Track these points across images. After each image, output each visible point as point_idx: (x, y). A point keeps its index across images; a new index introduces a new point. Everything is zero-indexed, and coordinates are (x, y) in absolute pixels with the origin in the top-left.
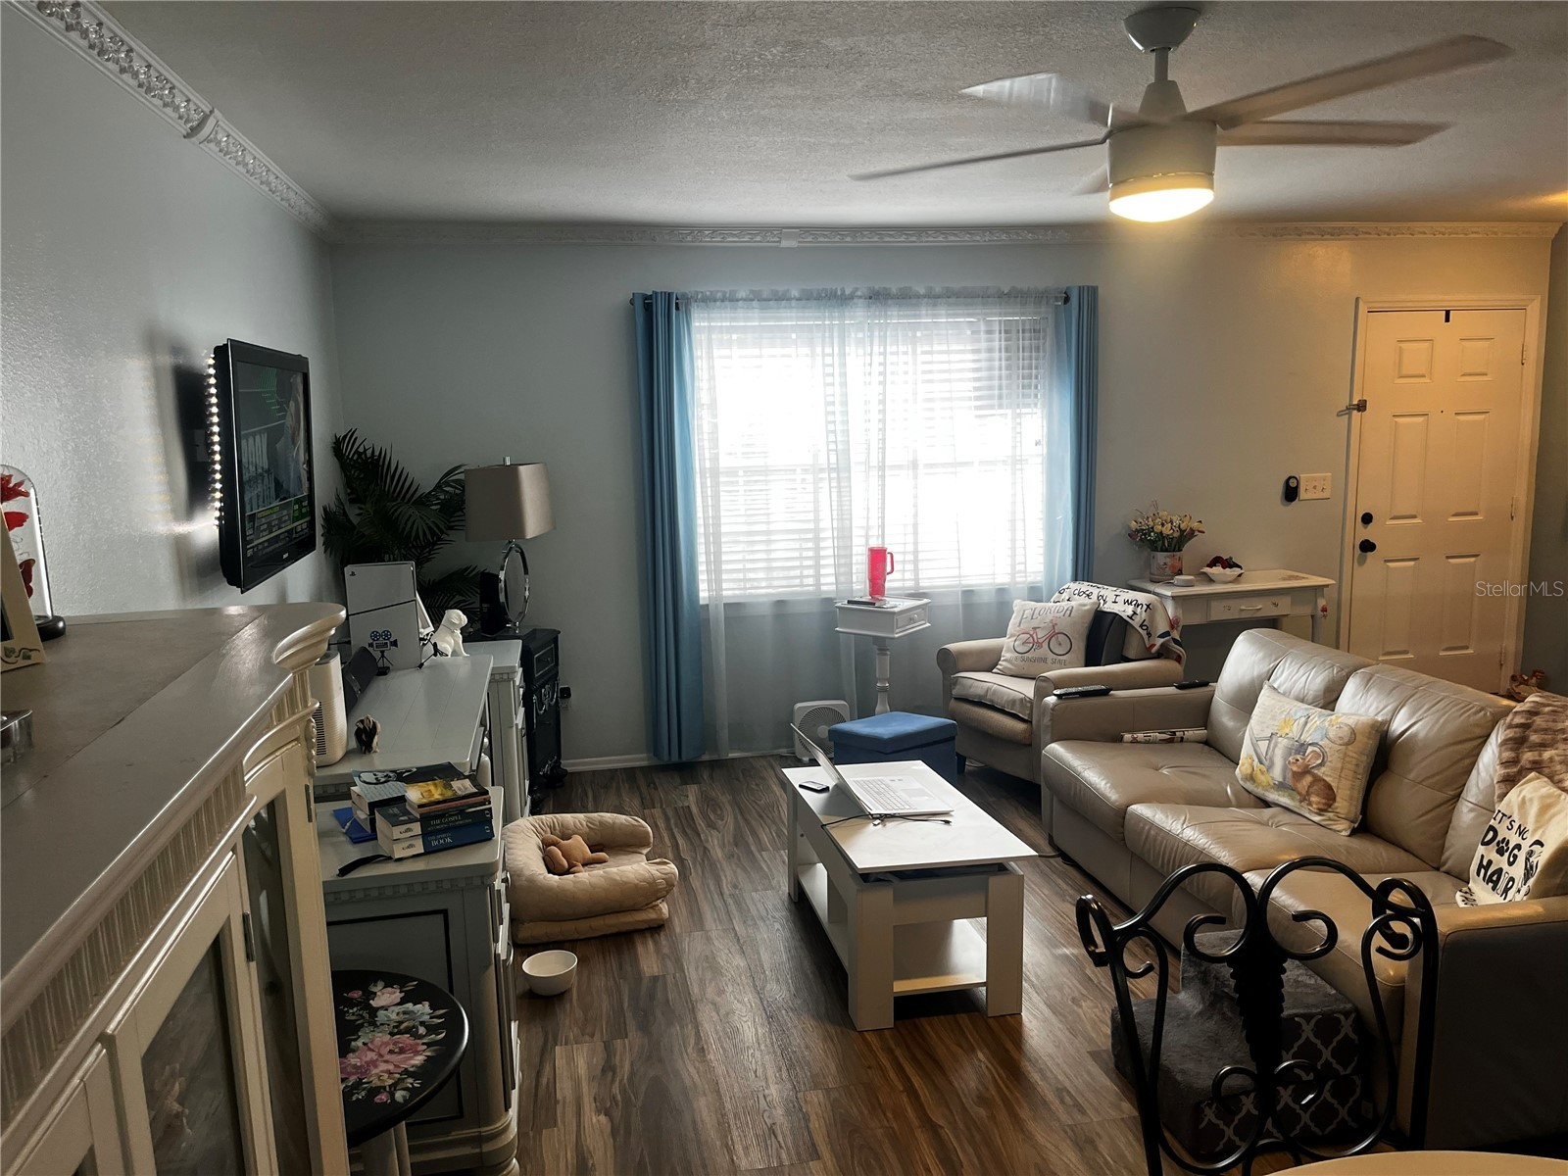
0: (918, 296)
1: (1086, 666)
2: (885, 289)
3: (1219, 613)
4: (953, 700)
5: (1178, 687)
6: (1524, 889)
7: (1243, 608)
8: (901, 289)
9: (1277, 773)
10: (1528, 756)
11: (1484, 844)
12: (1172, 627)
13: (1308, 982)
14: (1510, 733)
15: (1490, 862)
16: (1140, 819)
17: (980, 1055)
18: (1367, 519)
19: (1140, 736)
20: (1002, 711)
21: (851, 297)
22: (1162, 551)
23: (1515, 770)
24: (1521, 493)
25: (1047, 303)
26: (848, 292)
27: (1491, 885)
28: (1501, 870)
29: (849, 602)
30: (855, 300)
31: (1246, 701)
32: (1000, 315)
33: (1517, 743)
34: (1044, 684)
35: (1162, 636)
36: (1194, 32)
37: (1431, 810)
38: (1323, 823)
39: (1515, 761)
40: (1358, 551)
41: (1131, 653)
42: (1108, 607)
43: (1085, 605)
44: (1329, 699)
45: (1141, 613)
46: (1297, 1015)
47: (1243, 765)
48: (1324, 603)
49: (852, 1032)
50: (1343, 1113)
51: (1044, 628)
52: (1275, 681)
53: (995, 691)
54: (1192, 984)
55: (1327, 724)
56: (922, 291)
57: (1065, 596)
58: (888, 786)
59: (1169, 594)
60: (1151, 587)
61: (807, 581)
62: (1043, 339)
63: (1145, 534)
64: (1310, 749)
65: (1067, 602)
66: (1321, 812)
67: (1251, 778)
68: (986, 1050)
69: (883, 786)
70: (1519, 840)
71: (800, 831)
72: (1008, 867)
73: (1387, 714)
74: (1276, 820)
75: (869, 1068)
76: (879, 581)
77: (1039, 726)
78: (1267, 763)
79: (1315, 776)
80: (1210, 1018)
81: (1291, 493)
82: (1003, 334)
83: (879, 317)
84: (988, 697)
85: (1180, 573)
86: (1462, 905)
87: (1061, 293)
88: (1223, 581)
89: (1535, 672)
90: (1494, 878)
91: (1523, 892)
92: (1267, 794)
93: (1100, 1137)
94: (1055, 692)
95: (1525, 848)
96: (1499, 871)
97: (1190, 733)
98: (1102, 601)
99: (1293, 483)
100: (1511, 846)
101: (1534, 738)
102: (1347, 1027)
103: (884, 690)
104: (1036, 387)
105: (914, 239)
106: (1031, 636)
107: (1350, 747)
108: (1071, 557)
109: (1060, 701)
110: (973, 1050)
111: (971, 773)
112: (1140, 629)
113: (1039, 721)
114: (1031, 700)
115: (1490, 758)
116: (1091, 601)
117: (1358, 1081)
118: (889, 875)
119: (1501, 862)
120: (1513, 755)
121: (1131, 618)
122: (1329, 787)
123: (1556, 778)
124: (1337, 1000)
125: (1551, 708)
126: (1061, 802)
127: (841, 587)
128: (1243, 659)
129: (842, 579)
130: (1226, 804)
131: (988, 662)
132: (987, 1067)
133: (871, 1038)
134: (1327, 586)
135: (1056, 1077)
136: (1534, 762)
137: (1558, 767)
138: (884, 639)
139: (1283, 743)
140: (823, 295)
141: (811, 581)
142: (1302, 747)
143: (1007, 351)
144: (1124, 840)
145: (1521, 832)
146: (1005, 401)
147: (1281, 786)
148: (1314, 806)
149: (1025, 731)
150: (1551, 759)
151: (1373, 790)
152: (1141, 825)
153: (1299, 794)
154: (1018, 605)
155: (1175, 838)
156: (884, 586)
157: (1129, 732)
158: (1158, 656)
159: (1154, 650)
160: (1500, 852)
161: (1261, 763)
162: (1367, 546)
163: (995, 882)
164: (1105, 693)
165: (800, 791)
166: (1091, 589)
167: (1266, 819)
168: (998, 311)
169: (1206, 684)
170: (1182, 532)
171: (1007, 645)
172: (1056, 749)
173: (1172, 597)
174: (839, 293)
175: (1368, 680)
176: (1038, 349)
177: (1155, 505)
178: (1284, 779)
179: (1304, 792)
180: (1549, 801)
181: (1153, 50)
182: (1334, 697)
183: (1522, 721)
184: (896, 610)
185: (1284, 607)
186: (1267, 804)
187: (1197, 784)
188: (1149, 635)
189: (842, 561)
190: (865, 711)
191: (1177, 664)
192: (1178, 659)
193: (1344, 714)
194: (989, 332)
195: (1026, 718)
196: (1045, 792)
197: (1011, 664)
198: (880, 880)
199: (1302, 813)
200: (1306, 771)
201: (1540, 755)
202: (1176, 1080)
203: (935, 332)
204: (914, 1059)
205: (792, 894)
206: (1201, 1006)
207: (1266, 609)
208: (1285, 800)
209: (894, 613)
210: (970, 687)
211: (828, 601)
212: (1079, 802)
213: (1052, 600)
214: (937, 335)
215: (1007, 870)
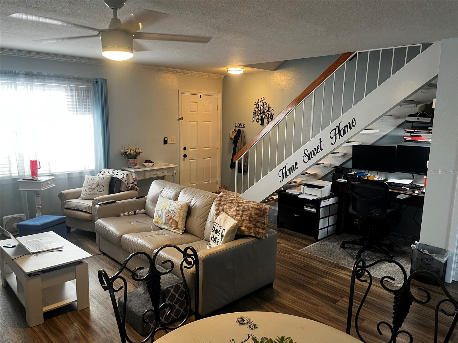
0: (44, 76)
1: (109, 194)
2: (32, 72)
3: (148, 176)
4: (65, 209)
5: (136, 198)
6: (221, 242)
7: (154, 174)
8: (37, 73)
9: (164, 220)
10: (221, 208)
11: (213, 231)
12: (134, 181)
13: (172, 277)
14: (217, 202)
15: (214, 236)
16: (126, 239)
17: (75, 324)
18: (185, 149)
19: (126, 214)
20: (82, 211)
21: (18, 74)
22: (131, 159)
23: (218, 211)
24: (219, 142)
25: (91, 82)
26: (17, 72)
27: (214, 242)
28: (216, 237)
29: (23, 179)
30: (20, 75)
31: (155, 201)
32: (75, 85)
33: (219, 205)
34: (95, 201)
35: (131, 184)
36: (125, 5)
37: (200, 225)
38: (175, 232)
39: (218, 209)
40: (183, 157)
41: (122, 189)
42: (115, 176)
43: (108, 176)
44: (176, 198)
45: (125, 177)
46: (169, 287)
47: (155, 219)
48: (175, 171)
49: (28, 329)
50: (182, 311)
51: (95, 184)
52: (162, 194)
53: (79, 205)
54: (141, 285)
55: (175, 205)
56: (46, 74)
57: (102, 173)
58: (39, 242)
59: (133, 171)
60: (128, 169)
61: (5, 173)
62: (90, 94)
63: (126, 154)
64: (172, 212)
65: (102, 175)
66: (175, 229)
67: (157, 222)
68: (77, 322)
69: (37, 242)
70: (220, 229)
71: (5, 263)
72: (83, 262)
73: (190, 200)
74: (164, 233)
75: (35, 339)
76: (35, 172)
77: (94, 214)
78: (161, 217)
79: (173, 219)
80: (146, 294)
81: (165, 142)
82: (76, 91)
83: (30, 81)
84: (77, 207)
85: (136, 165)
86: (208, 248)
87: (95, 80)
88: (148, 167)
89: (224, 186)
90: (215, 240)
91: (221, 243)
92: (161, 226)
93: (115, 339)
94: (99, 203)
95: (221, 231)
96: (216, 238)
97: (140, 211)
98: (113, 174)
99: (166, 139)
100: (218, 231)
101: (222, 203)
102: (182, 287)
103: (39, 208)
104: (89, 108)
105: (42, 56)
106: (91, 186)
107: (181, 210)
108: (103, 161)
109: (100, 206)
110: (72, 323)
111: (73, 232)
112: (125, 182)
113: (94, 213)
114: (91, 207)
115: (213, 208)
116: (110, 174)
117: (185, 301)
118: (38, 272)
119: (216, 235)
120: (218, 208)
121: (122, 179)
122: (177, 222)
123: (227, 212)
124: (179, 280)
125: (225, 195)
126: (102, 237)
127: (21, 174)
128: (154, 188)
129: (20, 171)
130: (151, 230)
131: (77, 196)
132: (78, 328)
133: (36, 329)
134: (176, 167)
135: (101, 324)
136: (222, 209)
137: (228, 210)
138: (38, 191)
139: (165, 211)
140: (7, 72)
141: (8, 173)
142: (169, 212)
143: (78, 96)
144: (121, 246)
145: (220, 227)
146: (78, 112)
147: (165, 223)
148: (173, 228)
149: (90, 216)
150: (226, 208)
151: (187, 221)
152: (126, 241)
153: (169, 225)
154: (86, 177)
155: (136, 243)
156: (37, 173)
157: (122, 213)
158: (131, 189)
159: (129, 188)
160: (216, 233)
161: (159, 218)
162: (185, 156)
163: (78, 267)
164: (114, 202)
165: (4, 249)
166: (110, 171)
167: (161, 233)
168: (74, 83)
169: (144, 197)
170: (136, 153)
171: (83, 190)
172: (100, 222)
173: (134, 172)
174: (13, 72)
175: (185, 192)
176: (88, 97)
177: (128, 145)
178: (165, 221)
179: (170, 224)
180: (226, 218)
181: (112, 8)
182: (177, 197)
183: (220, 199)
184: (42, 181)
185: (165, 173)
186: (161, 229)
187: (143, 226)
188: (128, 183)
189: (20, 165)
190: (32, 216)
191: (136, 191)
192: (137, 190)
193: (179, 202)
194: (71, 90)
195: (90, 212)
196: (97, 235)
197: (85, 196)
198: (35, 275)
199: (170, 230)
200: (171, 218)
201: (224, 207)
202: (137, 315)
203: (51, 88)
204: (52, 332)
205: (4, 285)
206: (144, 291)
207: (160, 174)
208: (166, 227)
209: (41, 182)
210: (71, 204)
211: (15, 179)
212: (108, 237)
213: (98, 175)
214: (52, 89)
215: (82, 262)
